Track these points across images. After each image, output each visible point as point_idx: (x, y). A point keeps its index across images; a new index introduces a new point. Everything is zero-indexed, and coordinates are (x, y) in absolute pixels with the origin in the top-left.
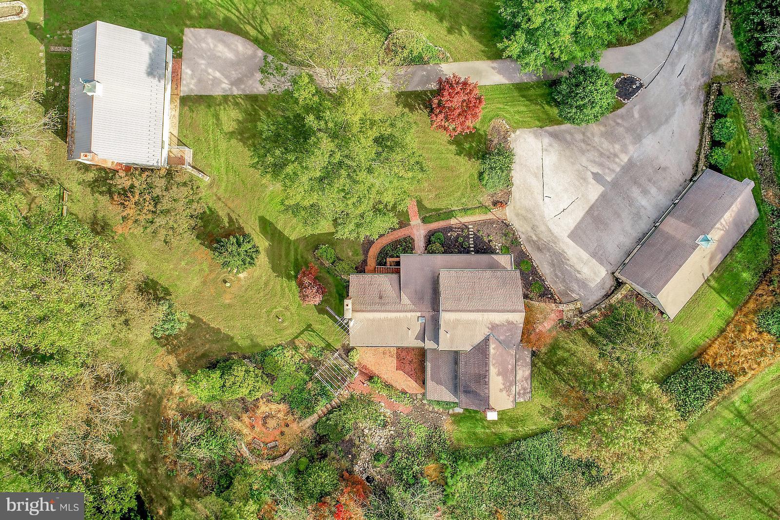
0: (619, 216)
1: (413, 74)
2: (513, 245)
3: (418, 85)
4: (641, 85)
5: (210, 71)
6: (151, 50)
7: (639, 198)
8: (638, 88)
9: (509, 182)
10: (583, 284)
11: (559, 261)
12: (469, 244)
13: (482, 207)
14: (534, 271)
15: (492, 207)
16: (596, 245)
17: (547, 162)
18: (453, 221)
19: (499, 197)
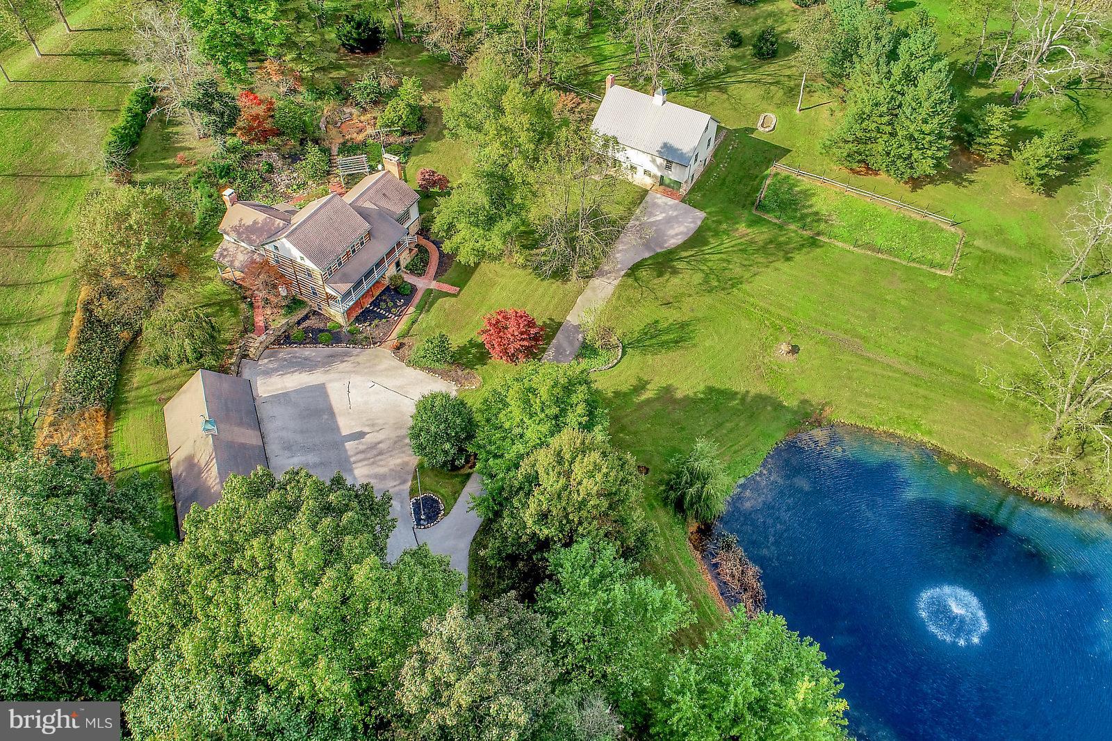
0: (302, 432)
1: (571, 343)
2: (353, 339)
3: (558, 341)
4: (419, 524)
5: (664, 215)
6: (684, 151)
7: (303, 459)
8: (418, 520)
9: (413, 364)
10: (267, 373)
11: (307, 365)
12: (381, 309)
13: (406, 334)
14: (315, 341)
15: (401, 341)
16: (293, 400)
17: (407, 401)
18: (412, 309)
19: (405, 350)
